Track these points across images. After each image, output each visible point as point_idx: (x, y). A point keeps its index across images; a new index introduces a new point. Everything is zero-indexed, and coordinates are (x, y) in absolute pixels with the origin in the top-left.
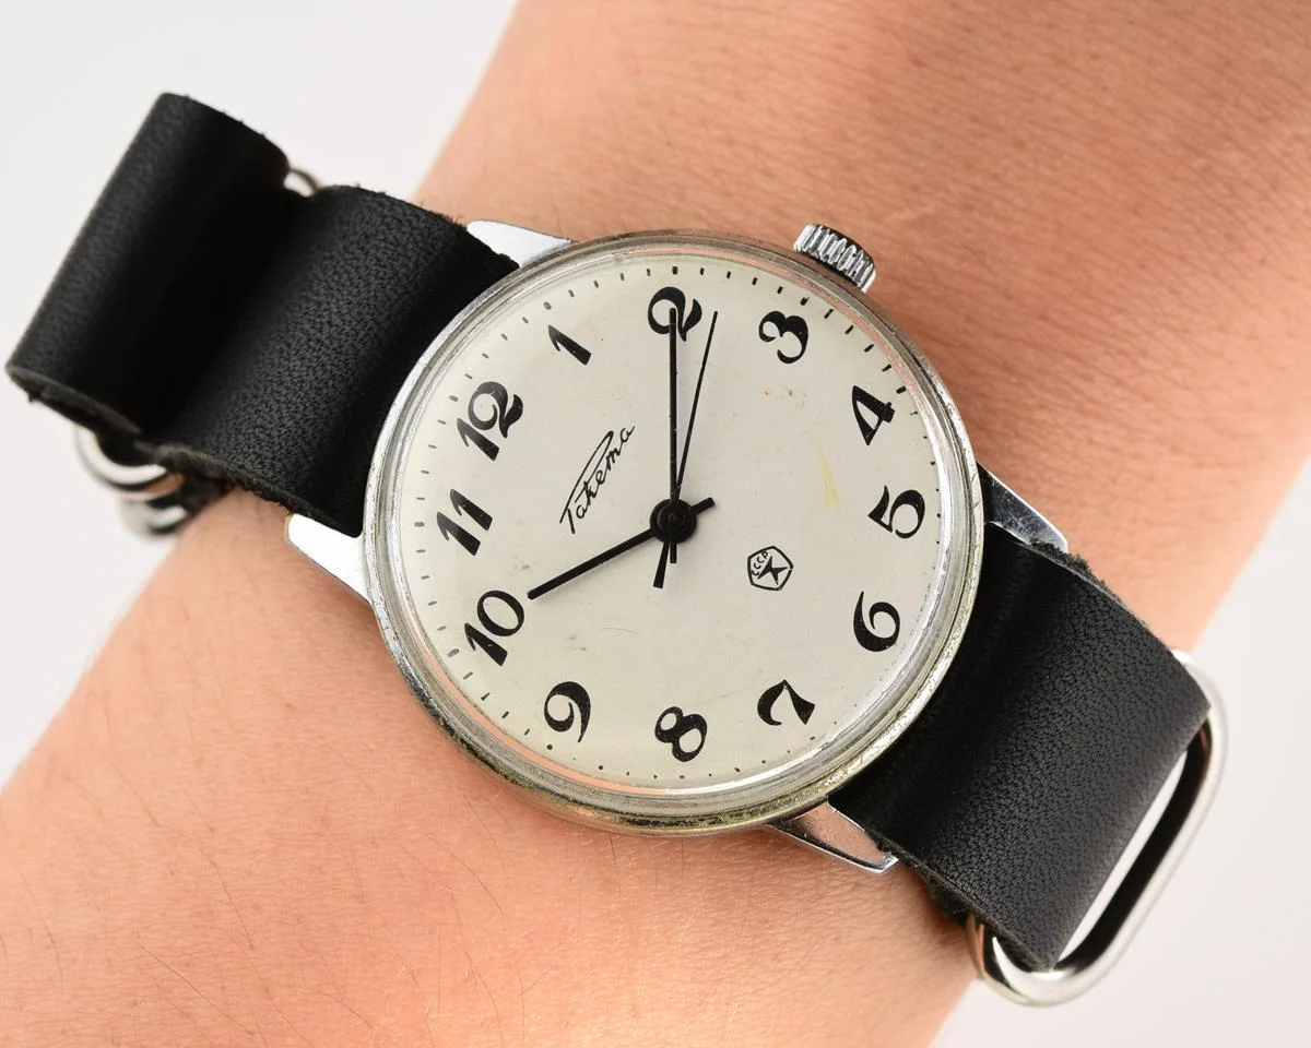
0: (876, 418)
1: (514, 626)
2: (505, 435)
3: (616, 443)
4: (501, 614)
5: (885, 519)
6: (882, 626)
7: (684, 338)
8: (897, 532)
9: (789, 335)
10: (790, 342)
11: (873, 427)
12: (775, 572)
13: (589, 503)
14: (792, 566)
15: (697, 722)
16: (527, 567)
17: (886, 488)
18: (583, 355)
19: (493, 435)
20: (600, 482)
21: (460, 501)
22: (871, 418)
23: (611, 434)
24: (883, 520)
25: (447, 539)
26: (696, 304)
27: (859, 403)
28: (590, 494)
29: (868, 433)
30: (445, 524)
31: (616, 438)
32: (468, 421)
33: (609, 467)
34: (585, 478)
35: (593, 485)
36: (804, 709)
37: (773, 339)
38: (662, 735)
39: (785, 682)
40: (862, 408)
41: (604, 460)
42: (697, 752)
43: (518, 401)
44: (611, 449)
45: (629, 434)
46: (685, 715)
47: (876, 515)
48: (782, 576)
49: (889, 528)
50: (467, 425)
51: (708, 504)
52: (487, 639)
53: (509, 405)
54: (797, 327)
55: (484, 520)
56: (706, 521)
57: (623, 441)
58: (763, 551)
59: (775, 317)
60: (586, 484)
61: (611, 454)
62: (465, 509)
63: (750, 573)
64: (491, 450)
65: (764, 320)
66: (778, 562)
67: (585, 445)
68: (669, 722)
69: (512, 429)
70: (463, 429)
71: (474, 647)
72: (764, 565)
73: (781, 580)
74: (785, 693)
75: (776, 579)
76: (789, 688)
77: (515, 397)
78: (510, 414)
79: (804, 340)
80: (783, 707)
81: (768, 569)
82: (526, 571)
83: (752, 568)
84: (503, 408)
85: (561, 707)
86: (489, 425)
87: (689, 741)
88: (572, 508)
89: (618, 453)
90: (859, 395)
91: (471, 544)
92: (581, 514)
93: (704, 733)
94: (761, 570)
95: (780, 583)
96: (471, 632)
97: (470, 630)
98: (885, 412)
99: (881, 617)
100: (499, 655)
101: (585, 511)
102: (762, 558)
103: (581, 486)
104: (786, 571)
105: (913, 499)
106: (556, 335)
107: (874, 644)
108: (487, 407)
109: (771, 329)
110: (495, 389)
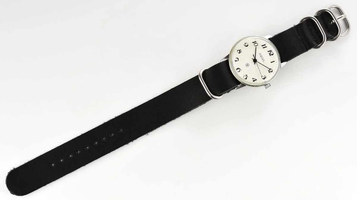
4: (256, 45)
6: (238, 70)
10: (263, 77)
14: (247, 67)
15: (239, 53)
17: (248, 77)
18: (271, 62)
19: (269, 52)
21: (266, 47)
22: (254, 80)
26: (270, 73)
29: (253, 79)
30: (265, 45)
33: (262, 59)
35: (261, 57)
36: (236, 61)
38: (240, 50)
45: (264, 61)
47: (247, 75)
49: (245, 76)
51: (255, 64)
52: (255, 42)
53: (271, 55)
54: (264, 79)
55: (263, 48)
56: (254, 63)
58: (249, 65)
59: (266, 78)
64: (268, 51)
67: (265, 58)
68: (241, 51)
69: (269, 54)
70: (271, 51)
76: (238, 61)
79: (263, 79)
80: (237, 59)
81: (247, 65)
82: (258, 48)
85: (246, 44)
87: (239, 52)
90: (256, 80)
91: (262, 46)
92: (260, 55)
96: (256, 42)
98: (254, 81)
100: (253, 43)
105: (246, 79)
106: (274, 61)
107: (237, 69)
108: (272, 53)
109: (265, 77)
110: (273, 55)
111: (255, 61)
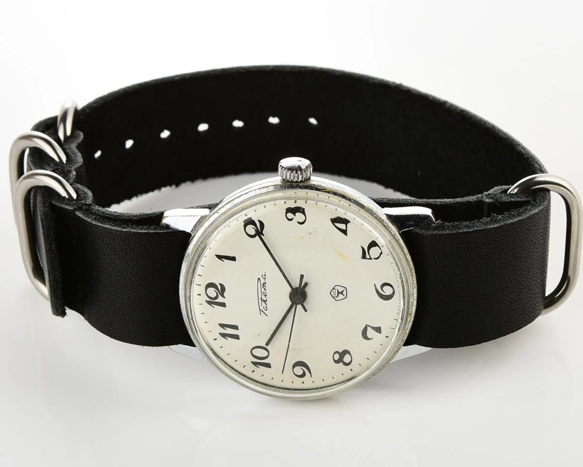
0: (344, 225)
1: (267, 355)
2: (224, 298)
3: (262, 281)
4: (260, 353)
5: (368, 256)
6: (388, 291)
7: (263, 235)
8: (374, 258)
9: (297, 214)
10: (299, 217)
11: (345, 229)
12: (342, 293)
13: (266, 304)
14: (346, 288)
15: (346, 352)
16: (259, 335)
17: (361, 246)
18: (233, 259)
19: (220, 299)
20: (265, 296)
21: (223, 326)
22: (342, 226)
23: (259, 279)
24: (367, 257)
25: (227, 339)
26: (260, 221)
27: (335, 224)
28: (265, 301)
29: (345, 232)
30: (224, 335)
31: (261, 278)
32: (209, 300)
33: (265, 289)
34: (260, 297)
35: (264, 298)
36: (378, 330)
37: (293, 218)
38: (336, 362)
39: (366, 325)
40: (337, 225)
41: (262, 288)
42: (351, 361)
43: (221, 285)
44: (262, 283)
45: (265, 276)
46: (340, 352)
47: (364, 257)
48: (344, 293)
49: (371, 259)
50: (210, 301)
51: (306, 284)
52: (261, 363)
53: (219, 288)
54: (299, 210)
55: (235, 327)
56: (307, 289)
57: (264, 279)
58: (333, 289)
59: (289, 210)
60: (261, 299)
61: (263, 285)
62: (227, 327)
63: (333, 297)
64: (223, 305)
65: (286, 213)
66: (341, 290)
67: (253, 287)
68: (337, 357)
69: (225, 294)
70: (208, 302)
71: (258, 367)
72: (336, 293)
73: (345, 294)
74: (368, 328)
75: (344, 295)
76: (369, 326)
77: (220, 284)
78: (222, 290)
79: (304, 213)
80: (370, 333)
81: (339, 293)
82: (259, 336)
83: (333, 296)
84: (218, 289)
85: (299, 370)
86: (217, 297)
87: (347, 359)
88: (262, 308)
89: (266, 284)
90: (333, 220)
91: (236, 337)
92: (266, 309)
93: (350, 354)
94: (336, 295)
95: (345, 295)
96: (255, 364)
97: (253, 363)
98: (346, 221)
99: (386, 288)
100: (268, 365)
101: (266, 307)
102: (334, 291)
103: (260, 300)
104: (345, 290)
105: (373, 244)
106: (220, 257)
107: (388, 298)
108: (212, 292)
109: (290, 215)
110: (211, 285)
111: (299, 295)
